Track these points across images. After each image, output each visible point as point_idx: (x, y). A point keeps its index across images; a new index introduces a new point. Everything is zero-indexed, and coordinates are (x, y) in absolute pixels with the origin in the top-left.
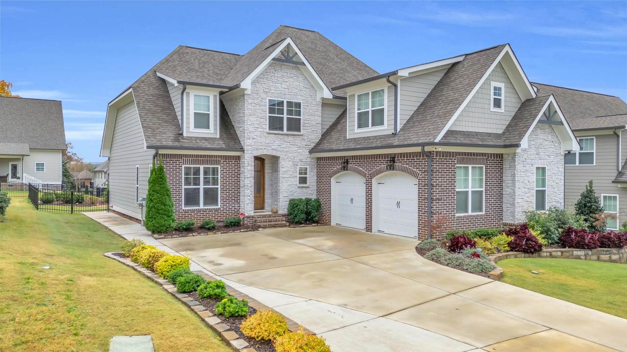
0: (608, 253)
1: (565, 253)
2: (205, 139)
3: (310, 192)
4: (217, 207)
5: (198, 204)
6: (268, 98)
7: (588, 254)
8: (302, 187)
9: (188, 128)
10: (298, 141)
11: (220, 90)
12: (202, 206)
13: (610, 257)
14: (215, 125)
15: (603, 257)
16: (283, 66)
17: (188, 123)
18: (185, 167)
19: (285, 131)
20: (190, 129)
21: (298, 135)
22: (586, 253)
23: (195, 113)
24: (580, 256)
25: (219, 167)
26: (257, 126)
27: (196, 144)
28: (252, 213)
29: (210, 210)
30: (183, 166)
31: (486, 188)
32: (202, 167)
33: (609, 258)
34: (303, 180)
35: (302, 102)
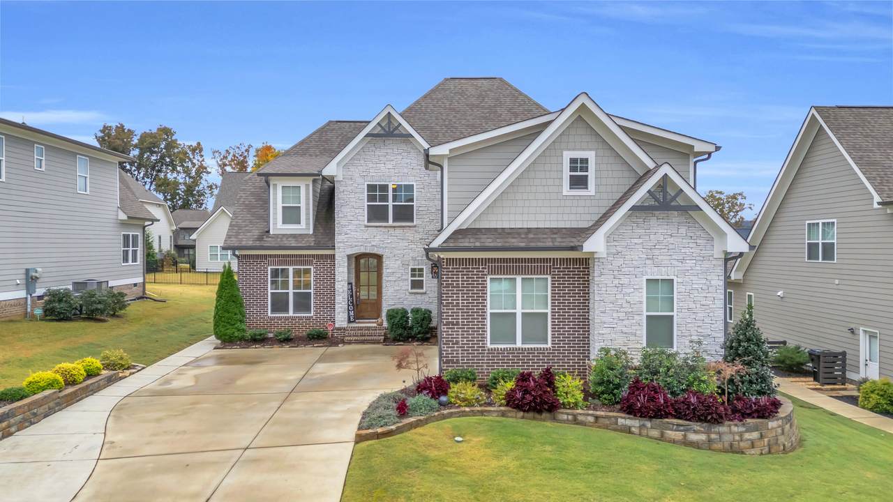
0: (682, 428)
1: (601, 420)
2: (294, 236)
3: (427, 300)
4: (309, 315)
5: (287, 310)
6: (366, 183)
7: (644, 425)
8: (415, 293)
9: (275, 224)
10: (409, 234)
11: (312, 178)
12: (291, 313)
13: (685, 436)
14: (308, 219)
15: (671, 434)
16: (387, 142)
17: (275, 219)
18: (271, 269)
19: (391, 222)
20: (278, 225)
21: (410, 227)
22: (642, 423)
23: (283, 207)
24: (630, 427)
25: (312, 267)
26: (352, 218)
27: (282, 242)
28: (345, 324)
29: (300, 318)
30: (269, 268)
31: (552, 309)
32: (291, 269)
33: (681, 438)
34: (417, 284)
35: (415, 184)
